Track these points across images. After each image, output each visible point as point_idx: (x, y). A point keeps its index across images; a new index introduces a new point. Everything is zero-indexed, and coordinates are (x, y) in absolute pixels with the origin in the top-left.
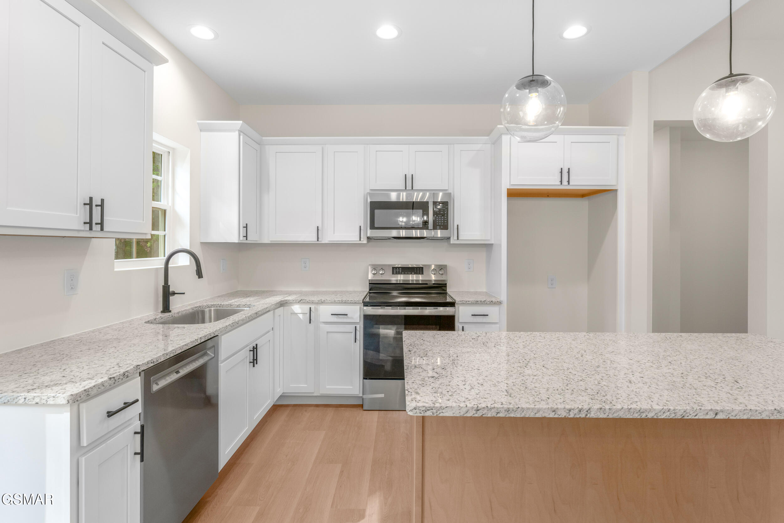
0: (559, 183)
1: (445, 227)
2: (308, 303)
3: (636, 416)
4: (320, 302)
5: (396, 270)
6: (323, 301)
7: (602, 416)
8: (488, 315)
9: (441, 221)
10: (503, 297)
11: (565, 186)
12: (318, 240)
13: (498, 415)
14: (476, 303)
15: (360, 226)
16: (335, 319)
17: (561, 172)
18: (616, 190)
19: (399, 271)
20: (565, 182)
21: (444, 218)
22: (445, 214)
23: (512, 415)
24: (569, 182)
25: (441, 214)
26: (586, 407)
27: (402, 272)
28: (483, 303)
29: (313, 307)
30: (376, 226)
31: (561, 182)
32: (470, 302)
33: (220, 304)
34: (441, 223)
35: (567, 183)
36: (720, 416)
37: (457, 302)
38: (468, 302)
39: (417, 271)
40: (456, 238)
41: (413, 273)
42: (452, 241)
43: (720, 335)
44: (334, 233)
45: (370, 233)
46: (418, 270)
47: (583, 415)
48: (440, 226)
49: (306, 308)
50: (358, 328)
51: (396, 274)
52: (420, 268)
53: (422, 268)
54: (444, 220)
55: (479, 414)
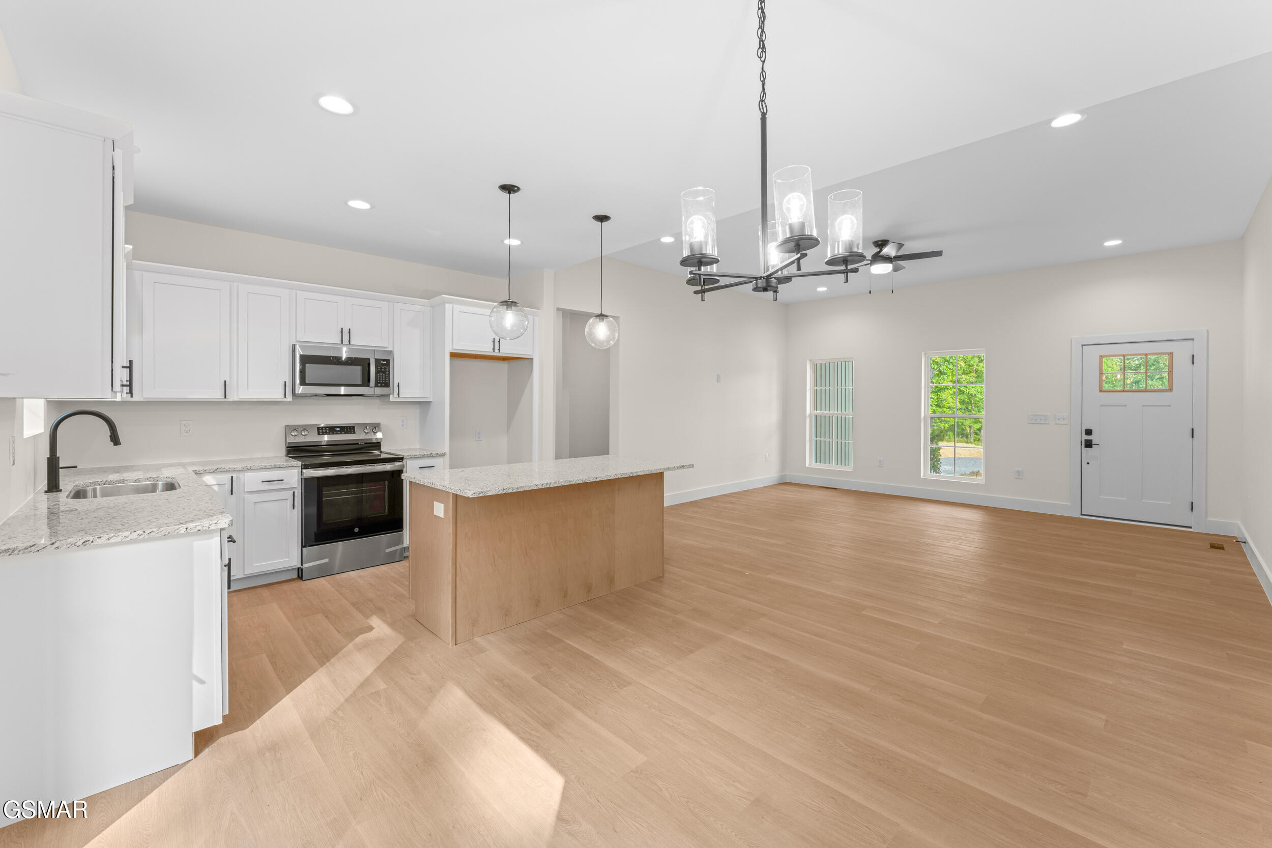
0: (492, 351)
1: (387, 385)
2: (228, 471)
3: (568, 484)
4: (245, 469)
5: (321, 431)
6: (249, 468)
7: (556, 485)
8: (434, 466)
9: (382, 378)
10: (447, 450)
11: (496, 354)
12: (225, 398)
13: (513, 491)
14: (424, 456)
15: (285, 382)
16: (266, 486)
17: (494, 341)
18: (532, 359)
19: (326, 431)
20: (496, 350)
21: (385, 376)
22: (386, 371)
23: (519, 490)
24: (499, 349)
25: (383, 372)
26: (549, 482)
27: (329, 432)
28: (430, 456)
29: (235, 476)
30: (307, 382)
31: (494, 349)
32: (417, 456)
33: (105, 480)
34: (383, 380)
35: (498, 351)
36: (598, 480)
37: (405, 457)
38: (415, 456)
39: (347, 431)
40: (396, 395)
41: (343, 433)
42: (392, 398)
43: (596, 457)
44: (248, 389)
45: (300, 390)
46: (349, 429)
47: (548, 486)
48: (381, 383)
49: (226, 478)
50: (296, 494)
51: (323, 434)
52: (350, 427)
53: (354, 427)
54: (385, 378)
55: (504, 492)
